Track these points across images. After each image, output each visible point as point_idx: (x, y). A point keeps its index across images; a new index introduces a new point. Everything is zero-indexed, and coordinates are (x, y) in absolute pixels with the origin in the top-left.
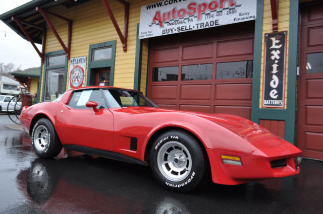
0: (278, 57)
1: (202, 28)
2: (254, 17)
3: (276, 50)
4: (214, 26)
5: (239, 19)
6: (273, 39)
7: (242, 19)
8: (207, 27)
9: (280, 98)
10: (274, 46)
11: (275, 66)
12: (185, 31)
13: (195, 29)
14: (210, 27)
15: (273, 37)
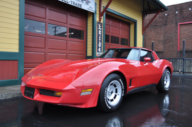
0: (101, 34)
1: (74, 5)
2: (94, 11)
3: (100, 30)
4: (79, 7)
5: (89, 9)
6: (99, 25)
7: (90, 10)
8: (76, 6)
9: (101, 52)
10: (99, 28)
11: (100, 37)
12: (64, 2)
13: (70, 3)
14: (77, 7)
15: (99, 24)
